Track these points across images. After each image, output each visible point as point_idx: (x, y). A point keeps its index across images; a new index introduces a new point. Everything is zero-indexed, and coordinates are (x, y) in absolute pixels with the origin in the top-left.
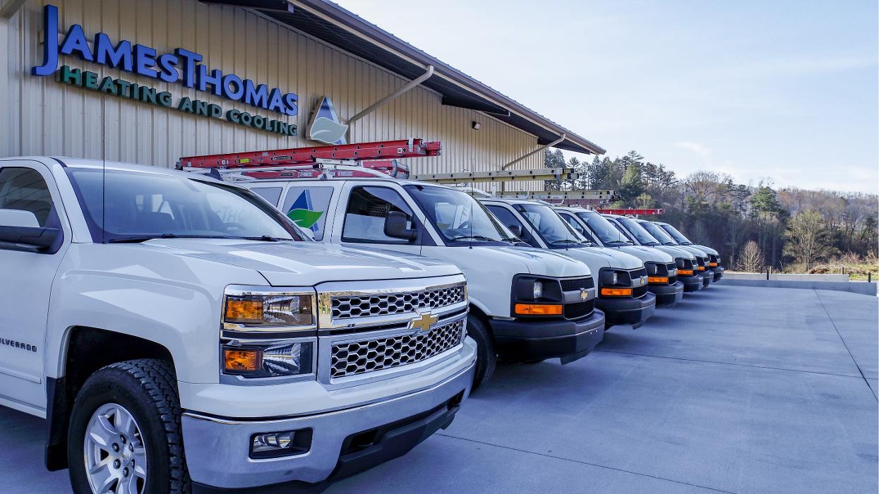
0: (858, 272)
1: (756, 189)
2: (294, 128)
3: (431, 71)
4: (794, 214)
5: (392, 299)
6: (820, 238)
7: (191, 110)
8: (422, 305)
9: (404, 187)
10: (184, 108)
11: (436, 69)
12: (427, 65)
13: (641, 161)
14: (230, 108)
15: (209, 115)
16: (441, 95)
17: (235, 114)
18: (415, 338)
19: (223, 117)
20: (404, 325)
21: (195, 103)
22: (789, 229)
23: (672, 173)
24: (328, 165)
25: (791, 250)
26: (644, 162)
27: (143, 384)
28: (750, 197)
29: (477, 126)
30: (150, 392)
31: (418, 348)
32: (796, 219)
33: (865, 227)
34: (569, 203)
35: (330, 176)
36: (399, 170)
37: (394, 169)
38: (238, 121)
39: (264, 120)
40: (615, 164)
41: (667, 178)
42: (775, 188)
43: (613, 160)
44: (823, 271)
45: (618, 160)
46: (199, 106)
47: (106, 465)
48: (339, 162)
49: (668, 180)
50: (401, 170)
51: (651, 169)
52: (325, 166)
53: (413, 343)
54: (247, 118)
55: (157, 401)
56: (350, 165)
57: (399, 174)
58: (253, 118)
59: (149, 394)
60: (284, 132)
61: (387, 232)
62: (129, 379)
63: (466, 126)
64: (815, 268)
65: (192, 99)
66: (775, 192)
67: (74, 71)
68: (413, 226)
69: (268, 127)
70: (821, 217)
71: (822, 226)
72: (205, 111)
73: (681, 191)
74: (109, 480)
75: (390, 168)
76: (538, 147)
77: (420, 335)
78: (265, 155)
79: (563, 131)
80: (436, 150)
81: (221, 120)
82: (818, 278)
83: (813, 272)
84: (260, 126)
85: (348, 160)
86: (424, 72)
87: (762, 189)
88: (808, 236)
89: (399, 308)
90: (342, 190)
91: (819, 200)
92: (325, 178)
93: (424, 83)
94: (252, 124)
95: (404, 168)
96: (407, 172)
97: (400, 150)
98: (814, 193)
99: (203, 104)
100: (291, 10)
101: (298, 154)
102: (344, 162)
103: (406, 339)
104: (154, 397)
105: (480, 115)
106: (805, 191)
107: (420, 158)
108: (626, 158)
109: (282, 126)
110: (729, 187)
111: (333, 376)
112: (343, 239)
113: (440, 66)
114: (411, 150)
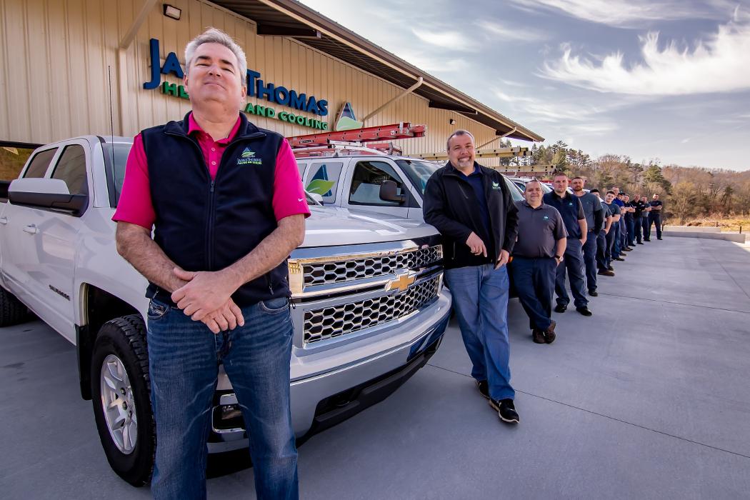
0: (723, 225)
1: (647, 167)
2: (325, 125)
3: (421, 81)
4: (673, 184)
5: (369, 263)
6: (692, 201)
7: (253, 112)
8: (400, 266)
9: (396, 161)
10: (248, 111)
11: (424, 80)
12: (418, 76)
13: (566, 148)
14: (281, 111)
15: (266, 115)
16: (429, 101)
17: (284, 115)
18: (393, 298)
19: (276, 117)
20: (382, 286)
21: (256, 107)
22: (670, 194)
23: (588, 156)
24: (339, 146)
25: (670, 209)
26: (568, 148)
27: (132, 342)
28: (642, 172)
29: (453, 122)
30: (136, 351)
31: (396, 306)
32: (676, 186)
33: (724, 193)
34: (520, 175)
35: (340, 155)
36: (394, 150)
37: (391, 149)
38: (286, 119)
39: (305, 119)
40: (547, 150)
41: (584, 159)
42: (661, 166)
43: (546, 147)
44: (697, 224)
45: (550, 148)
46: (259, 109)
47: (116, 406)
48: (347, 143)
49: (585, 160)
50: (397, 151)
51: (572, 153)
52: (337, 147)
53: (391, 303)
54: (292, 118)
55: (141, 360)
56: (357, 146)
57: (394, 152)
58: (297, 118)
59: (135, 353)
60: (318, 128)
61: (382, 197)
62: (122, 335)
63: (445, 122)
64: (691, 222)
65: (254, 104)
66: (660, 168)
67: (172, 85)
68: (403, 192)
69: (307, 124)
70: (694, 185)
71: (693, 192)
72: (263, 113)
73: (593, 168)
74: (118, 420)
75: (388, 149)
76: (496, 137)
77: (397, 294)
78: (295, 139)
79: (515, 125)
80: (422, 133)
81: (274, 119)
82: (693, 229)
83: (690, 225)
84: (302, 123)
85: (355, 142)
86: (416, 82)
87: (651, 166)
88: (684, 199)
89: (376, 271)
90: (349, 165)
91: (692, 174)
92: (337, 156)
93: (415, 91)
94: (296, 121)
95: (398, 148)
96: (401, 152)
97: (393, 132)
98: (689, 169)
99: (262, 108)
100: (319, 36)
101: (318, 138)
102: (352, 144)
103: (384, 300)
104: (139, 356)
105: (456, 115)
106: (682, 168)
107: (409, 139)
108: (555, 146)
109: (317, 123)
110: (628, 165)
111: (307, 341)
112: (350, 203)
113: (428, 78)
114: (401, 132)
